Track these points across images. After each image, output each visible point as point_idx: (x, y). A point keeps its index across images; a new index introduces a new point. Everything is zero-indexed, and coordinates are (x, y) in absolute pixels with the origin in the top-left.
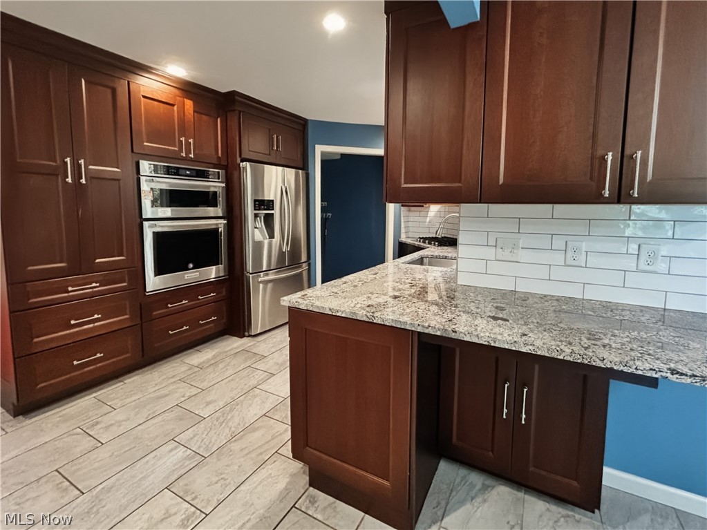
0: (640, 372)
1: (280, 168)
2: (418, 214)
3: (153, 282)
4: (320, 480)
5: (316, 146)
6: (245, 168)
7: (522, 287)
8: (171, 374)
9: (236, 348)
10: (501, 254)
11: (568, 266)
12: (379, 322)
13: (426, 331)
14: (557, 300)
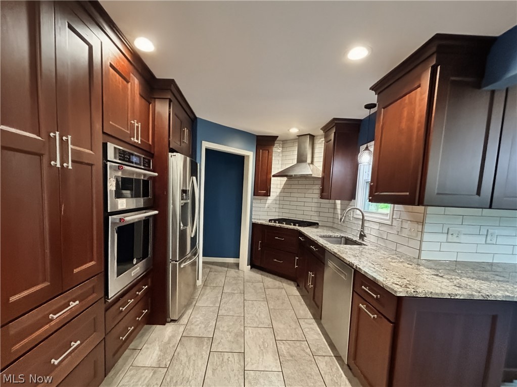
2: (259, 201)
3: (114, 286)
5: (203, 142)
7: (461, 259)
11: (487, 244)
12: (493, 299)
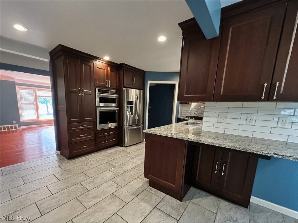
0: (263, 154)
1: (134, 90)
2: (186, 107)
3: (99, 126)
4: (153, 184)
5: (148, 81)
6: (125, 90)
7: (227, 132)
8: (103, 154)
9: (121, 150)
10: (220, 120)
11: (247, 125)
12: (175, 137)
13: (191, 140)
14: (241, 137)
